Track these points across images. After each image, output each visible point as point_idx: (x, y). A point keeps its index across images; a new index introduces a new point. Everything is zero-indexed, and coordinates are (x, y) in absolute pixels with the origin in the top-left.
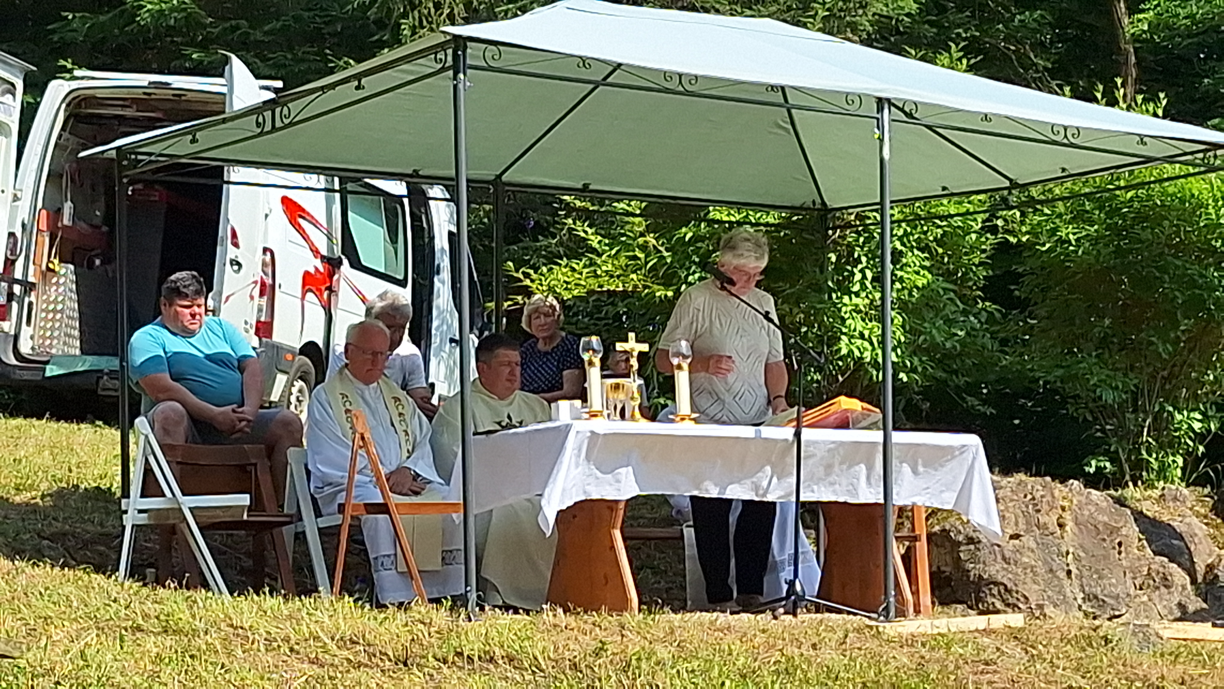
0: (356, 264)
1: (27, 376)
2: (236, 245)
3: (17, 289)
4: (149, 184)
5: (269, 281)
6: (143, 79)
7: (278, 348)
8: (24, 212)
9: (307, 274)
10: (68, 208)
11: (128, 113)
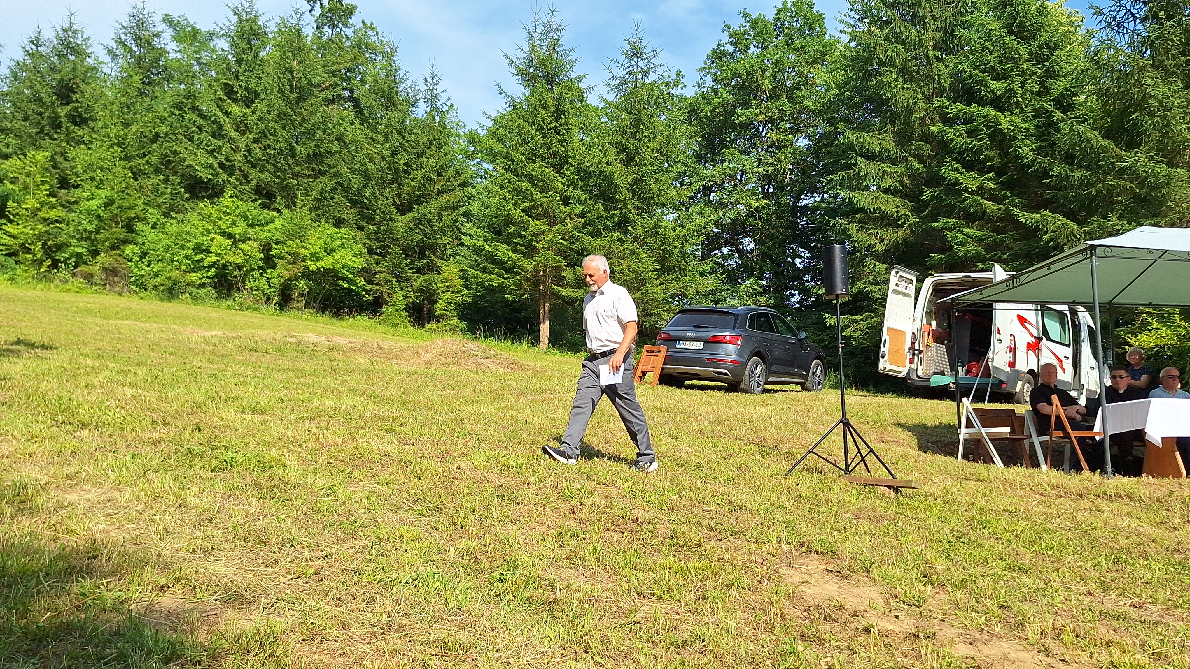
0: (1049, 339)
1: (921, 383)
2: (999, 333)
3: (916, 352)
4: (965, 312)
5: (1013, 346)
6: (960, 275)
7: (1018, 372)
8: (918, 325)
9: (1028, 343)
10: (934, 323)
11: (955, 287)
